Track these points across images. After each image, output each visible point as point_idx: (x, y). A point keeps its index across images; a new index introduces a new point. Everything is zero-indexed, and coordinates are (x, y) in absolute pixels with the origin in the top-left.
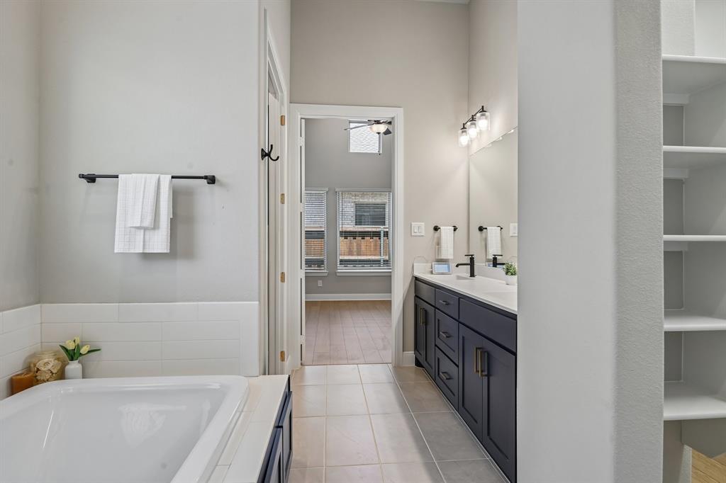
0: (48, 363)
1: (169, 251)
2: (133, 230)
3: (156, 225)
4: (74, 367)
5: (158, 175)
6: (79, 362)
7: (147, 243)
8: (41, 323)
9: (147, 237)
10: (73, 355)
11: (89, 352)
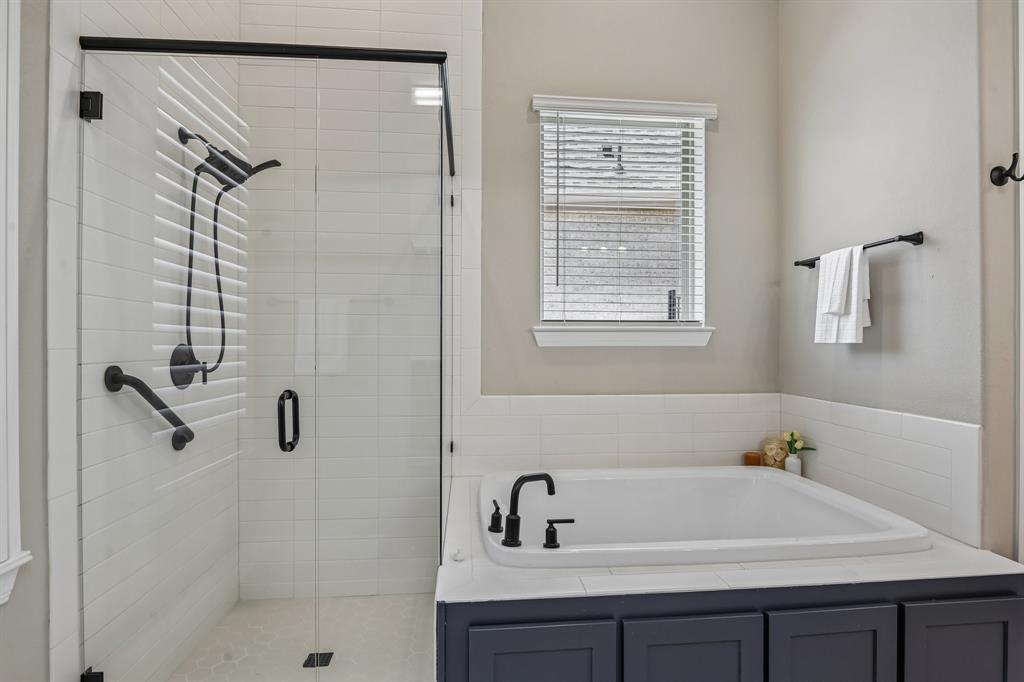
0: (772, 451)
1: (861, 341)
2: (830, 316)
3: (847, 312)
4: (792, 460)
5: (850, 249)
6: (799, 457)
7: (841, 331)
8: (781, 412)
9: (842, 324)
10: (791, 448)
11: (803, 448)
